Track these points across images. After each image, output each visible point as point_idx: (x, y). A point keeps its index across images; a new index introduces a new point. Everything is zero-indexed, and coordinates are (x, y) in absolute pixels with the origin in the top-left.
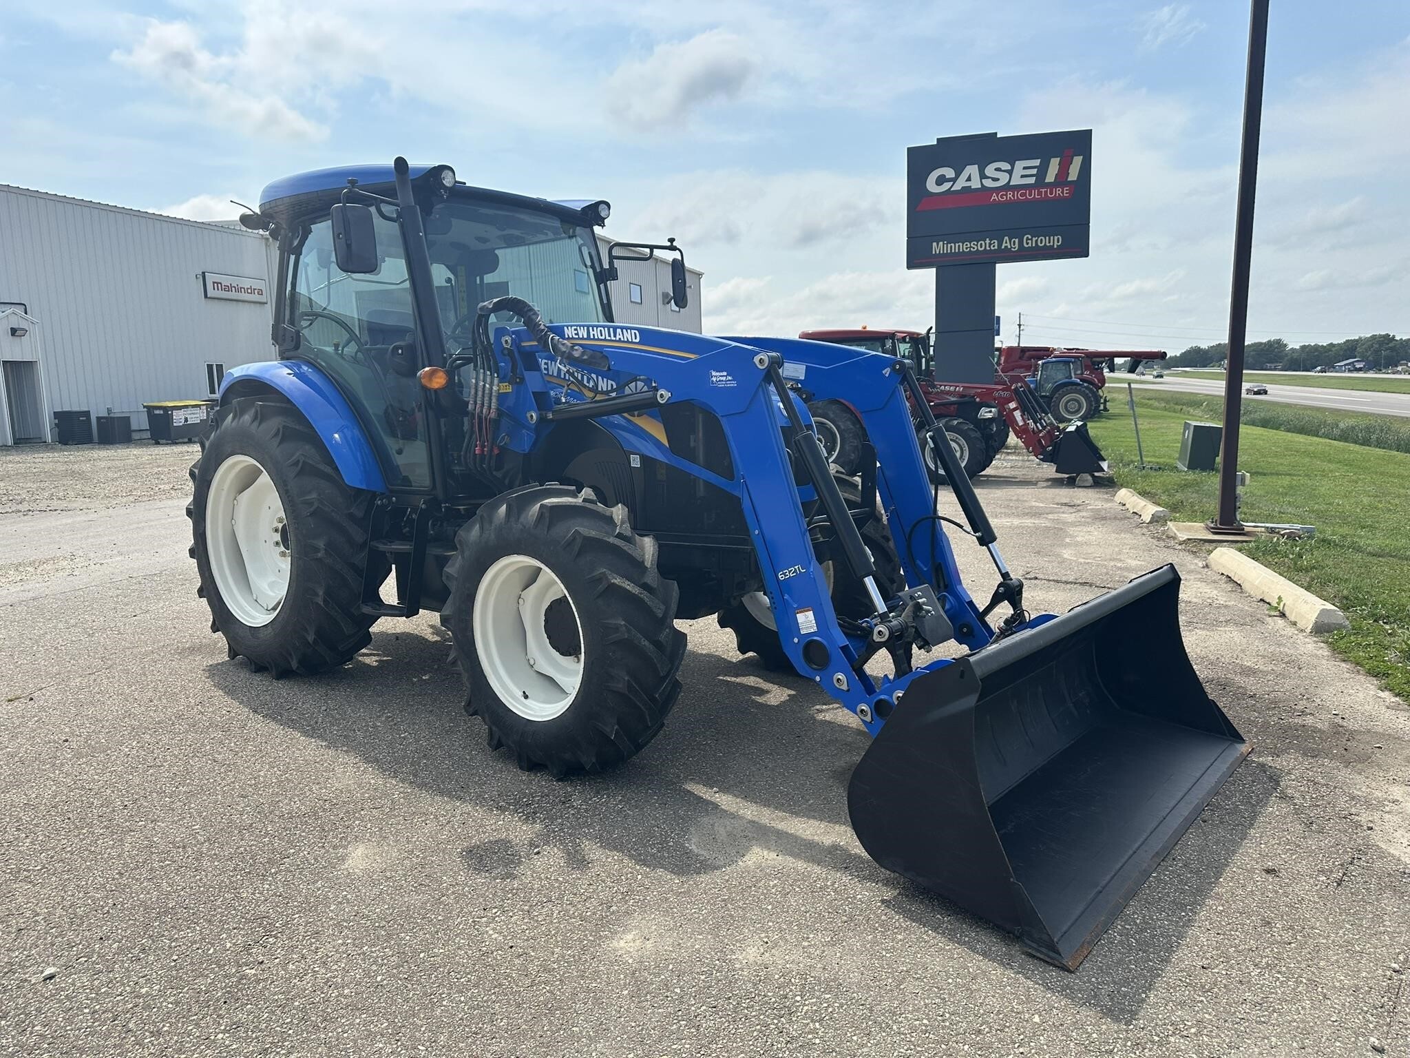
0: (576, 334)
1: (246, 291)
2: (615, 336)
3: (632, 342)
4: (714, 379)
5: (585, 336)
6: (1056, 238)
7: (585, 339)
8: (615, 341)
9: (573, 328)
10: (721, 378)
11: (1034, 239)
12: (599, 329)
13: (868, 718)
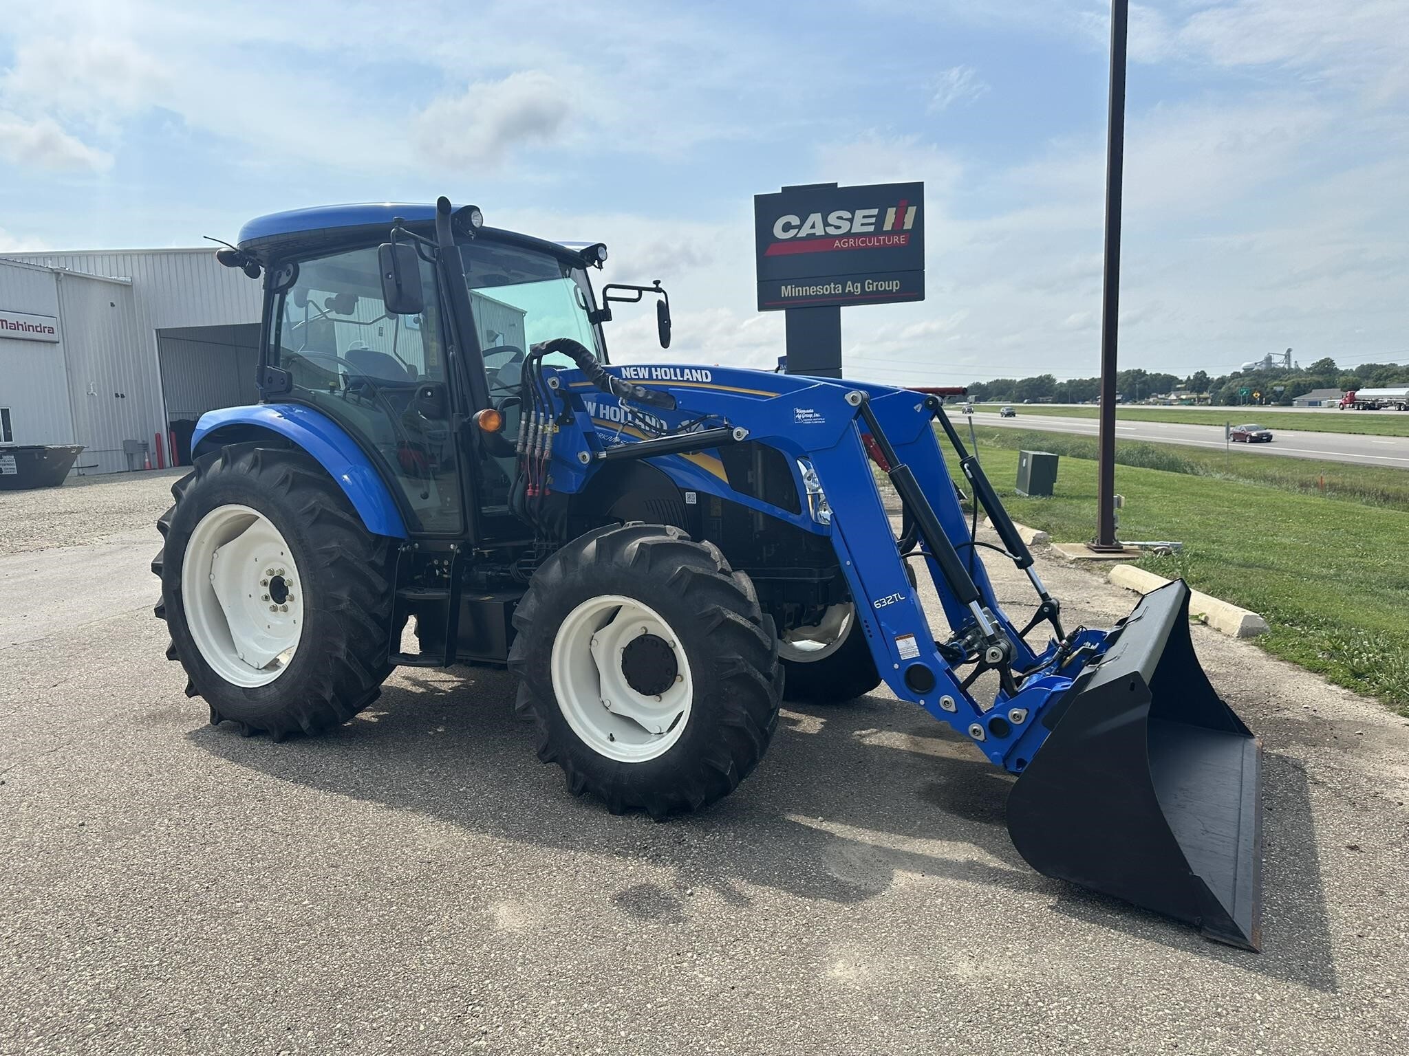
0: (635, 375)
1: (35, 329)
2: (682, 376)
3: (702, 382)
4: (799, 417)
5: (647, 377)
6: (894, 283)
7: (646, 379)
8: (683, 381)
9: (632, 369)
10: (807, 416)
11: (875, 284)
12: (663, 369)
13: (982, 738)
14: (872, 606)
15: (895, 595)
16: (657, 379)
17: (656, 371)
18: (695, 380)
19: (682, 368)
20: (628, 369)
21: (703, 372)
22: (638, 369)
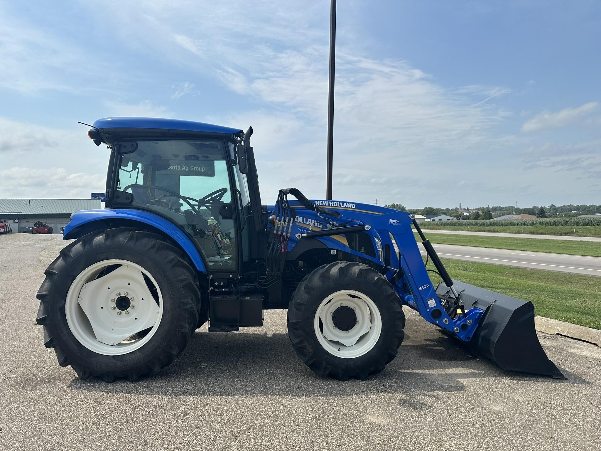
0: (322, 204)
2: (343, 205)
3: (351, 208)
4: (391, 222)
5: (327, 205)
6: (203, 168)
8: (343, 207)
9: (320, 201)
10: (394, 222)
11: (194, 168)
12: (334, 203)
13: (458, 331)
14: (418, 289)
15: (427, 285)
16: (332, 206)
17: (331, 203)
18: (348, 207)
19: (343, 203)
20: (318, 201)
21: (352, 204)
22: (323, 202)
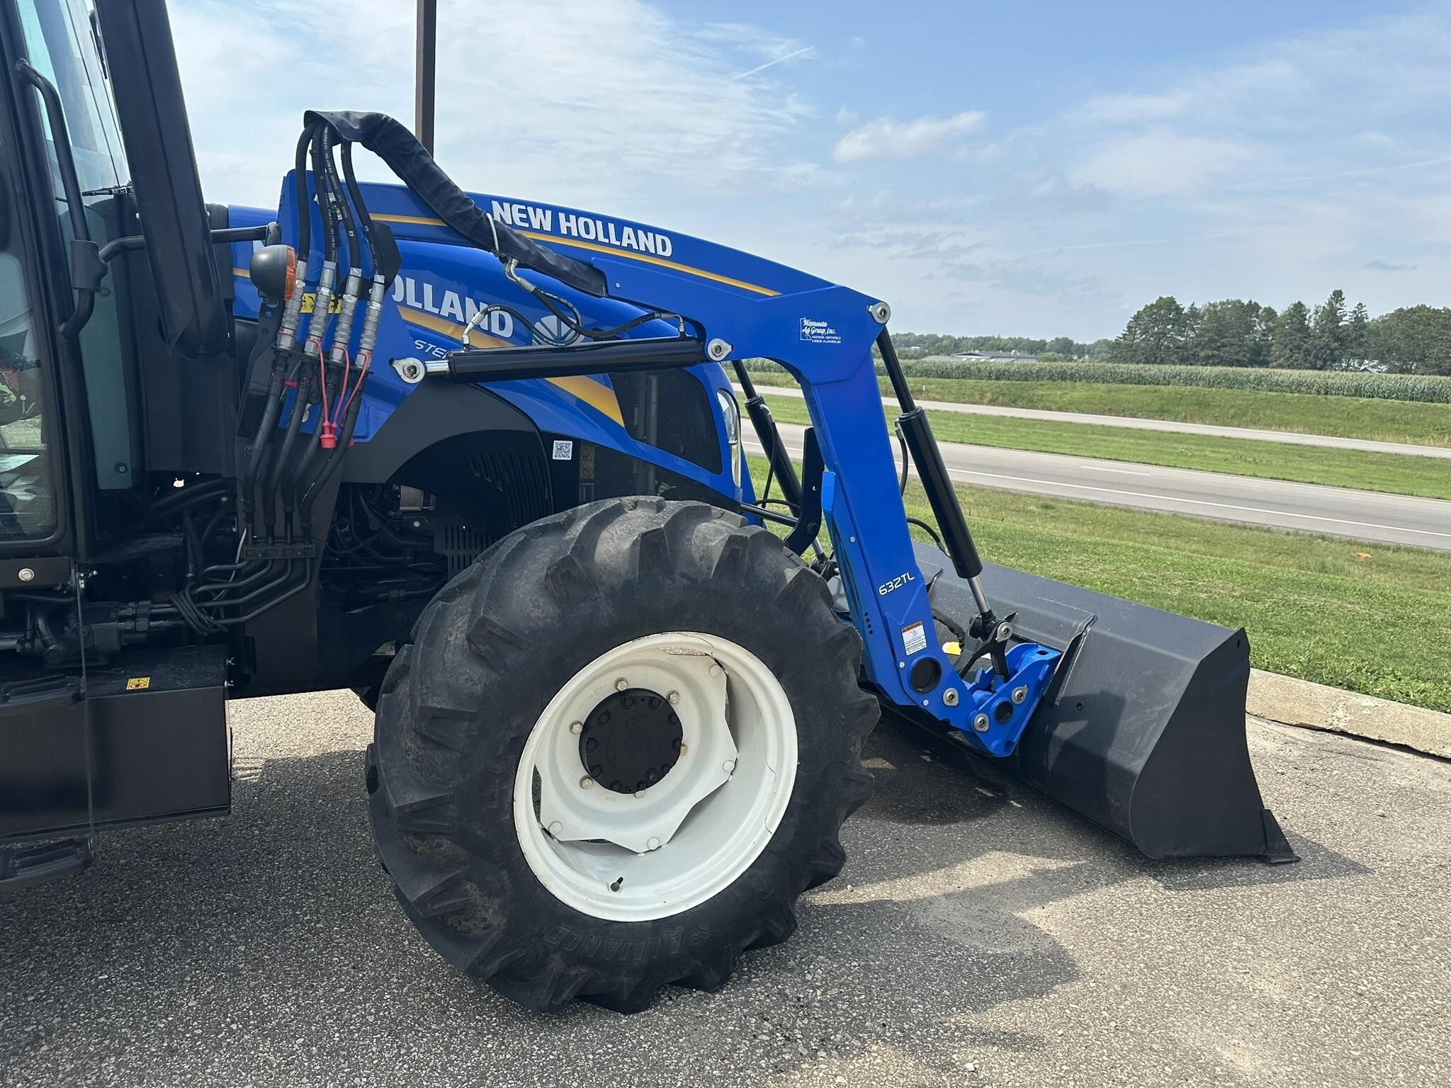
0: (521, 219)
2: (619, 237)
3: (656, 255)
4: (807, 331)
5: (548, 227)
7: (546, 233)
8: (620, 247)
9: (516, 207)
10: (819, 331)
12: (582, 220)
13: (986, 728)
14: (876, 593)
15: (904, 576)
16: (569, 235)
17: (568, 220)
18: (643, 249)
19: (620, 225)
20: (506, 205)
21: (659, 237)
22: (530, 209)
